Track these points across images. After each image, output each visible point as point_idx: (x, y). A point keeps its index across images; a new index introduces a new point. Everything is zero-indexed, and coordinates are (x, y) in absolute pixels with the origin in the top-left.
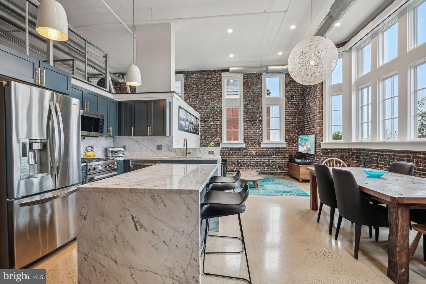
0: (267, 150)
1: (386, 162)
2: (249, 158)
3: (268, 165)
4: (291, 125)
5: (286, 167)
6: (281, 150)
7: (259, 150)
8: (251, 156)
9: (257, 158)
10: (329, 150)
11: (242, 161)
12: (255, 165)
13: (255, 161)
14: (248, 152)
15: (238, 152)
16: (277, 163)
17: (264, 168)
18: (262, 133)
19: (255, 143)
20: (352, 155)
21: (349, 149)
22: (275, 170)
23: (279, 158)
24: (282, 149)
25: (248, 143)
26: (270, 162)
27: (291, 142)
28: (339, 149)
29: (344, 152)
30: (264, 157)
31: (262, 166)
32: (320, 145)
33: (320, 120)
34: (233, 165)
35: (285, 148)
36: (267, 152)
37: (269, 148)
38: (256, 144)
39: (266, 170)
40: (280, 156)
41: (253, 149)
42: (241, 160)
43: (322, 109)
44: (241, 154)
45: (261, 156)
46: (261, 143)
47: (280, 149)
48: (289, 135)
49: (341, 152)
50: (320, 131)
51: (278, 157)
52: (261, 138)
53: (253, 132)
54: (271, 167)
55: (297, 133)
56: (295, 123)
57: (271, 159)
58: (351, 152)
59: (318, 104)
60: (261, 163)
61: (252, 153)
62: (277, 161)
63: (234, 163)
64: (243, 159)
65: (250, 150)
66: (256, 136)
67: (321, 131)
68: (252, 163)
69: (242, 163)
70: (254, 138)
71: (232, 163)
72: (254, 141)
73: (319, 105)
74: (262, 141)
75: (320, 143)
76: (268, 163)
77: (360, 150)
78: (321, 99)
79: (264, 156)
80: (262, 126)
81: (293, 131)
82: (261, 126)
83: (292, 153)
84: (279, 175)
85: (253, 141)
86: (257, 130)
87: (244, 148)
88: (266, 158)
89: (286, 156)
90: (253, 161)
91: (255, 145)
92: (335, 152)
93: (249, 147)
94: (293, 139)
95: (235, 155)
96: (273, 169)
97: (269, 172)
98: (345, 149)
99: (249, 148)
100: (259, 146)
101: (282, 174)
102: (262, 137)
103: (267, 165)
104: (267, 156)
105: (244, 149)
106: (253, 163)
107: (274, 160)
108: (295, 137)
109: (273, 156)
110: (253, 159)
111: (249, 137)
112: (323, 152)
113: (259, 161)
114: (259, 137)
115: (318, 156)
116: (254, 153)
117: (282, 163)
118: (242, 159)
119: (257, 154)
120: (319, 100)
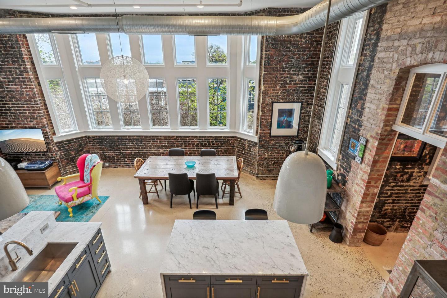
1: (134, 144)
10: (65, 143)
20: (89, 141)
21: (86, 137)
28: (76, 139)
29: (81, 140)
32: (52, 140)
33: (43, 110)
43: (43, 97)
49: (79, 141)
50: (47, 123)
58: (89, 139)
59: (35, 90)
67: (49, 124)
73: (37, 91)
75: (52, 137)
77: (102, 136)
78: (36, 83)
92: (72, 143)
98: (82, 137)
112: (58, 146)
115: (54, 152)
120: (35, 85)
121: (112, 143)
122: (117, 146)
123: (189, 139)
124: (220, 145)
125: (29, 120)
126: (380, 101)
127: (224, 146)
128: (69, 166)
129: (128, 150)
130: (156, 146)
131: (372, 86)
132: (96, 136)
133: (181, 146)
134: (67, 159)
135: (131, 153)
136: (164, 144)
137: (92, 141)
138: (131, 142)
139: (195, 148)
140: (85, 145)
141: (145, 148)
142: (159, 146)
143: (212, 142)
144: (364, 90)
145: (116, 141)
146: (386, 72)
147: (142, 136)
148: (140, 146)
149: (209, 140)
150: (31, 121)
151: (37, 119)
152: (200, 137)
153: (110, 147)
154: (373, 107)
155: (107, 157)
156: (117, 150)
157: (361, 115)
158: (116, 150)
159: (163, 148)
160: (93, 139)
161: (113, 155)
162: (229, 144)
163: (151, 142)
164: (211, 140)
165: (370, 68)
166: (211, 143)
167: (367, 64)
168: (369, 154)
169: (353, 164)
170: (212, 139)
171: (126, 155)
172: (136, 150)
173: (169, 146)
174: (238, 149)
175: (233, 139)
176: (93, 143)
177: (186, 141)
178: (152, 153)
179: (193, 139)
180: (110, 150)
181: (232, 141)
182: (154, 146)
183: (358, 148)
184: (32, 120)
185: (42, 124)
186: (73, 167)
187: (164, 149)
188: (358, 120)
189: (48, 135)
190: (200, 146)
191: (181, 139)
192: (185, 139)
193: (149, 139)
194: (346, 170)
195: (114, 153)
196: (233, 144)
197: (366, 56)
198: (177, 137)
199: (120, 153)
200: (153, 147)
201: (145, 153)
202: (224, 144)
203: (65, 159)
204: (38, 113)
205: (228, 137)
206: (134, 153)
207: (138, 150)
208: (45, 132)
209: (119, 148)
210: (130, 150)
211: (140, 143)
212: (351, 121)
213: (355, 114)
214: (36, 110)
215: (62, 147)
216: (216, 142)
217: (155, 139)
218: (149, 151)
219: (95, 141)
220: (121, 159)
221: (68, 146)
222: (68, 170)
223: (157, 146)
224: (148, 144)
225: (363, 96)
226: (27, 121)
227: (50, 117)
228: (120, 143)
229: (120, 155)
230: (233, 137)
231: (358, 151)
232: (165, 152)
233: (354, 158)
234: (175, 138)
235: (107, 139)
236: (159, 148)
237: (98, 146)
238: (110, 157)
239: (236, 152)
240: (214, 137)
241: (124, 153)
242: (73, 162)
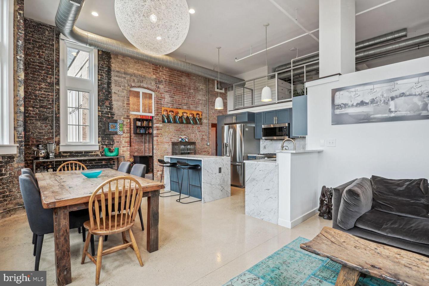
126: (123, 101)
131: (115, 93)
144: (108, 95)
146: (122, 87)
154: (120, 103)
157: (111, 108)
165: (109, 84)
167: (106, 81)
168: (126, 127)
169: (115, 138)
183: (118, 127)
188: (109, 112)
194: (110, 144)
197: (102, 75)
212: (102, 113)
213: (105, 109)
225: (109, 98)
231: (118, 129)
233: (116, 133)
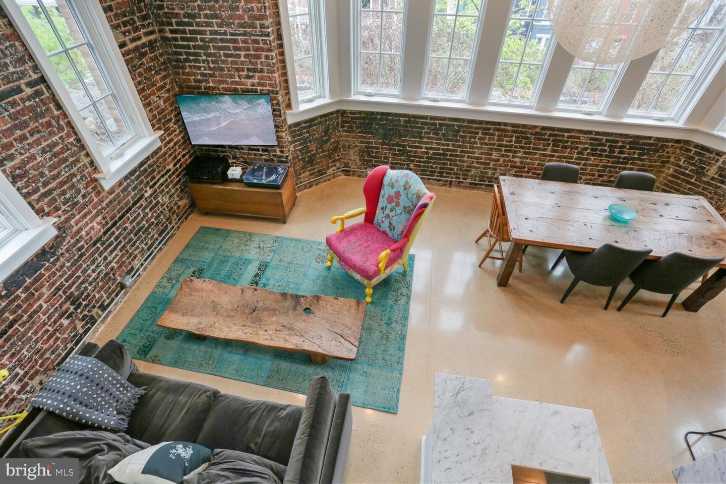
0: (125, 189)
1: (440, 135)
2: (93, 254)
3: (150, 226)
4: (140, 67)
5: (181, 199)
6: (155, 163)
7: (104, 204)
8: (95, 243)
9: (113, 233)
10: (303, 125)
11: (82, 283)
12: (122, 256)
13: (115, 248)
14: (78, 241)
15: (47, 269)
16: (162, 205)
17: (144, 242)
18: (79, 140)
19: (78, 192)
20: (343, 122)
21: (338, 112)
22: (167, 226)
23: (159, 188)
24: (155, 158)
25: (57, 209)
26: (150, 215)
27: (163, 121)
28: (321, 116)
29: (330, 119)
30: (128, 215)
31: (137, 244)
32: (285, 119)
34: (61, 325)
35: (160, 149)
36: (128, 195)
37: (126, 178)
38: (83, 192)
39: (153, 244)
40: (159, 180)
41: (85, 216)
42: (74, 283)
44: (62, 266)
45: (120, 218)
46: (96, 180)
47: (151, 161)
48: (149, 104)
51: (156, 187)
52: (86, 161)
53: (44, 151)
54: (157, 224)
55: (163, 87)
56: (145, 54)
57: (146, 207)
58: (342, 116)
60: (132, 235)
61: (93, 232)
62: (160, 199)
63: (61, 317)
64: (79, 273)
65: (78, 231)
66: (65, 160)
67: (283, 83)
68: (111, 262)
69: (86, 288)
70: (64, 175)
71: (55, 322)
72: (73, 186)
74: (96, 170)
76: (147, 221)
77: (372, 113)
79: (127, 211)
80: (59, 106)
81: (154, 85)
82: (56, 113)
83: (177, 153)
84: (179, 227)
85: (69, 188)
86: (52, 134)
87: (57, 237)
88: (135, 212)
89: (169, 171)
90: (111, 252)
91: (84, 196)
92: (315, 125)
93: (67, 220)
94: (163, 110)
95: (44, 290)
96: (162, 226)
97: (160, 243)
98: (331, 113)
99: (72, 222)
100: (98, 193)
101: (182, 222)
102: (87, 155)
103: (147, 229)
104: (135, 203)
105: (58, 241)
106: (114, 258)
107: (154, 202)
108: (165, 102)
109: (146, 195)
110: (106, 249)
111: (45, 184)
112: (292, 133)
113: (124, 238)
114: (78, 161)
115: (286, 146)
116: (96, 226)
117: (171, 196)
118: (79, 277)
119: (107, 223)
121: (391, 130)
122: (401, 136)
123: (569, 137)
124: (636, 156)
125: (245, 73)
127: (643, 160)
128: (304, 172)
129: (422, 148)
130: (486, 144)
132: (360, 112)
133: (545, 150)
134: (303, 159)
135: (427, 153)
136: (507, 141)
137: (348, 122)
138: (433, 130)
139: (575, 156)
140: (335, 129)
141: (460, 146)
142: (494, 144)
143: (620, 147)
145: (401, 126)
147: (463, 120)
148: (451, 140)
149: (617, 142)
150: (249, 77)
151: (262, 71)
152: (597, 133)
153: (385, 137)
155: (372, 157)
156: (397, 145)
158: (394, 145)
159: (500, 150)
160: (352, 118)
161: (385, 154)
162: (659, 156)
163: (480, 135)
164: (620, 144)
166: (617, 150)
170: (623, 142)
171: (414, 157)
172: (439, 149)
173: (516, 147)
174: (676, 171)
175: (676, 145)
176: (350, 127)
177: (560, 141)
178: (472, 158)
179: (579, 138)
180: (383, 144)
181: (670, 150)
182: (481, 144)
184: (251, 74)
185: (271, 85)
186: (311, 174)
187: (503, 153)
189: (280, 111)
190: (588, 154)
191: (550, 135)
192: (559, 135)
193: (476, 128)
195: (390, 149)
196: (669, 157)
198: (544, 128)
199: (403, 152)
200: (479, 145)
201: (457, 156)
202: (648, 154)
203: (300, 160)
204: (267, 57)
205: (667, 140)
206: (434, 154)
207: (443, 149)
208: (275, 102)
209: (403, 141)
210: (426, 148)
211: (453, 135)
214: (263, 50)
215: (299, 135)
216: (630, 148)
217: (489, 129)
218: (468, 152)
219: (355, 123)
220: (400, 164)
221: (308, 132)
222: (302, 180)
223: (490, 144)
224: (470, 138)
226: (239, 76)
227: (284, 67)
228: (408, 131)
229: (401, 155)
230: (678, 141)
232: (502, 159)
234: (538, 130)
235: (381, 119)
236: (491, 149)
237: (359, 132)
238: (378, 157)
239: (664, 175)
240: (630, 138)
241: (411, 151)
242: (312, 165)
